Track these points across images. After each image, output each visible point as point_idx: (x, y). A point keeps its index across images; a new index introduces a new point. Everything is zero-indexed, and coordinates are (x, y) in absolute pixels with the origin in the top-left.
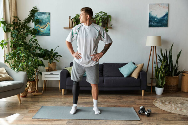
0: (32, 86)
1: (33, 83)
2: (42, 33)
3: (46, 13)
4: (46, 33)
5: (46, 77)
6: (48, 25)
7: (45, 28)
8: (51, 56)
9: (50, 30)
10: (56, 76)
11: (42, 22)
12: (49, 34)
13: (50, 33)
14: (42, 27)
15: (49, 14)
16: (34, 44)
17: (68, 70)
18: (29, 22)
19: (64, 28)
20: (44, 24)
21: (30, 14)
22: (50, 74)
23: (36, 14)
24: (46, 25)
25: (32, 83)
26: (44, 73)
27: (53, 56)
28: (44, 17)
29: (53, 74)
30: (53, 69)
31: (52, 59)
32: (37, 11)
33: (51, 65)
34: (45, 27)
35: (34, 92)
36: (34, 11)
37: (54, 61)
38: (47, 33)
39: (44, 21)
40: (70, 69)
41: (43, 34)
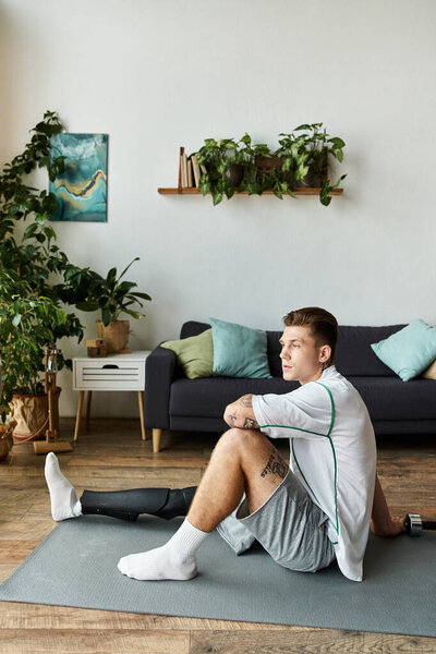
0: (34, 414)
1: (35, 403)
2: (76, 212)
3: (91, 136)
4: (90, 212)
5: (86, 377)
6: (99, 181)
7: (89, 193)
8: (111, 295)
9: (106, 202)
10: (130, 375)
11: (79, 169)
12: (101, 216)
13: (106, 212)
14: (78, 191)
15: (105, 138)
16: (43, 248)
17: (174, 353)
18: (28, 171)
19: (161, 191)
20: (85, 176)
21: (34, 139)
22: (106, 367)
23: (55, 141)
24: (93, 183)
25: (32, 403)
26: (82, 363)
27: (116, 298)
28: (86, 151)
29: (115, 367)
30: (117, 348)
31: (113, 309)
32: (58, 129)
33: (107, 330)
34: (88, 188)
35: (41, 438)
36: (48, 130)
37: (122, 316)
38: (97, 212)
39: (85, 167)
40: (184, 347)
41: (81, 213)
